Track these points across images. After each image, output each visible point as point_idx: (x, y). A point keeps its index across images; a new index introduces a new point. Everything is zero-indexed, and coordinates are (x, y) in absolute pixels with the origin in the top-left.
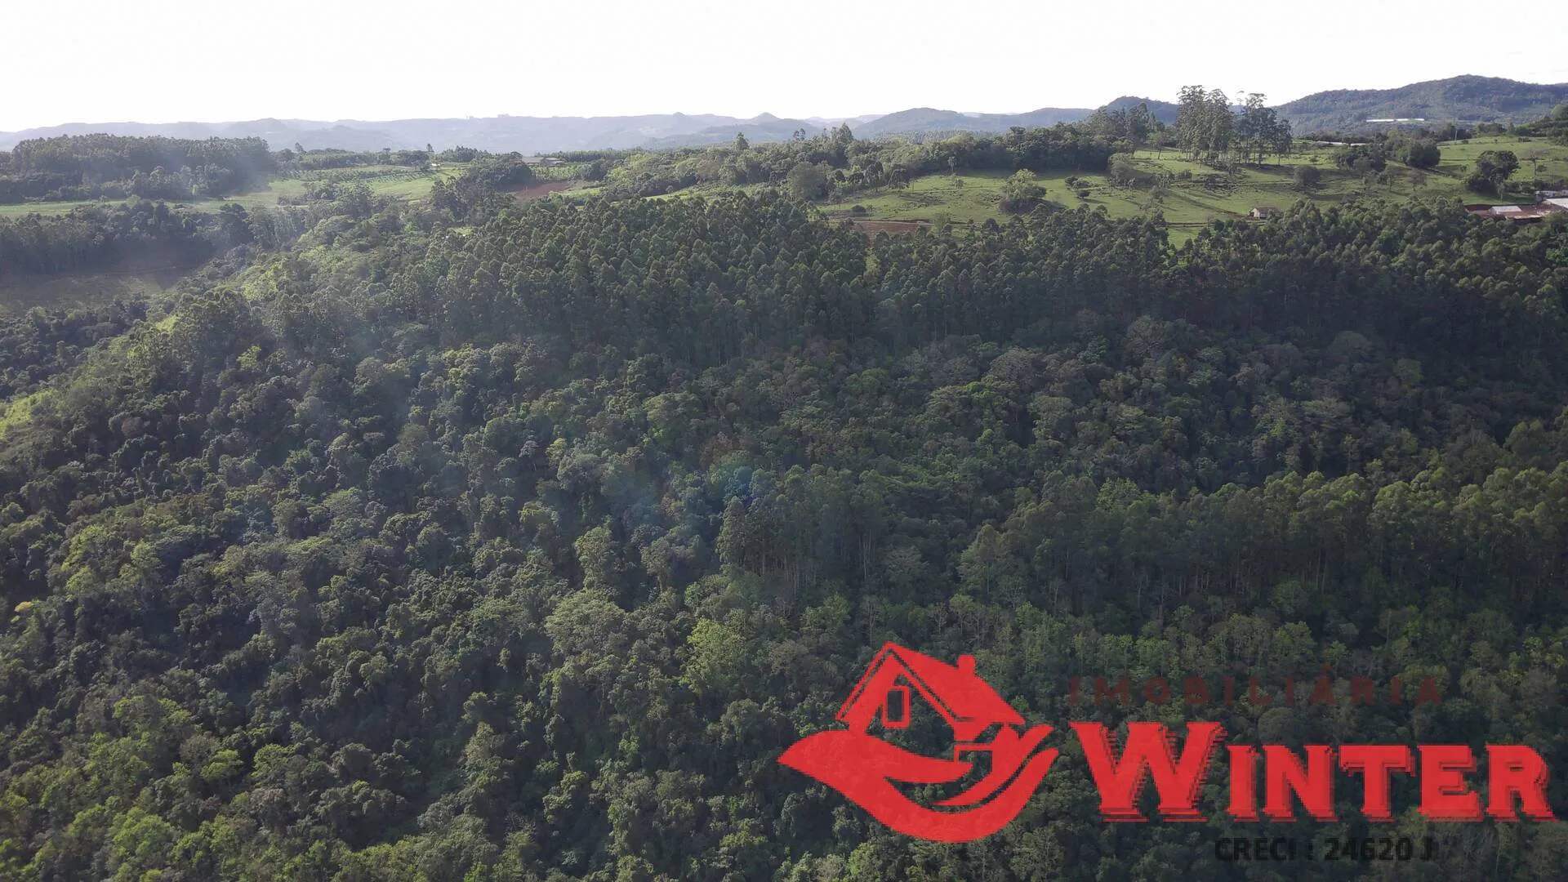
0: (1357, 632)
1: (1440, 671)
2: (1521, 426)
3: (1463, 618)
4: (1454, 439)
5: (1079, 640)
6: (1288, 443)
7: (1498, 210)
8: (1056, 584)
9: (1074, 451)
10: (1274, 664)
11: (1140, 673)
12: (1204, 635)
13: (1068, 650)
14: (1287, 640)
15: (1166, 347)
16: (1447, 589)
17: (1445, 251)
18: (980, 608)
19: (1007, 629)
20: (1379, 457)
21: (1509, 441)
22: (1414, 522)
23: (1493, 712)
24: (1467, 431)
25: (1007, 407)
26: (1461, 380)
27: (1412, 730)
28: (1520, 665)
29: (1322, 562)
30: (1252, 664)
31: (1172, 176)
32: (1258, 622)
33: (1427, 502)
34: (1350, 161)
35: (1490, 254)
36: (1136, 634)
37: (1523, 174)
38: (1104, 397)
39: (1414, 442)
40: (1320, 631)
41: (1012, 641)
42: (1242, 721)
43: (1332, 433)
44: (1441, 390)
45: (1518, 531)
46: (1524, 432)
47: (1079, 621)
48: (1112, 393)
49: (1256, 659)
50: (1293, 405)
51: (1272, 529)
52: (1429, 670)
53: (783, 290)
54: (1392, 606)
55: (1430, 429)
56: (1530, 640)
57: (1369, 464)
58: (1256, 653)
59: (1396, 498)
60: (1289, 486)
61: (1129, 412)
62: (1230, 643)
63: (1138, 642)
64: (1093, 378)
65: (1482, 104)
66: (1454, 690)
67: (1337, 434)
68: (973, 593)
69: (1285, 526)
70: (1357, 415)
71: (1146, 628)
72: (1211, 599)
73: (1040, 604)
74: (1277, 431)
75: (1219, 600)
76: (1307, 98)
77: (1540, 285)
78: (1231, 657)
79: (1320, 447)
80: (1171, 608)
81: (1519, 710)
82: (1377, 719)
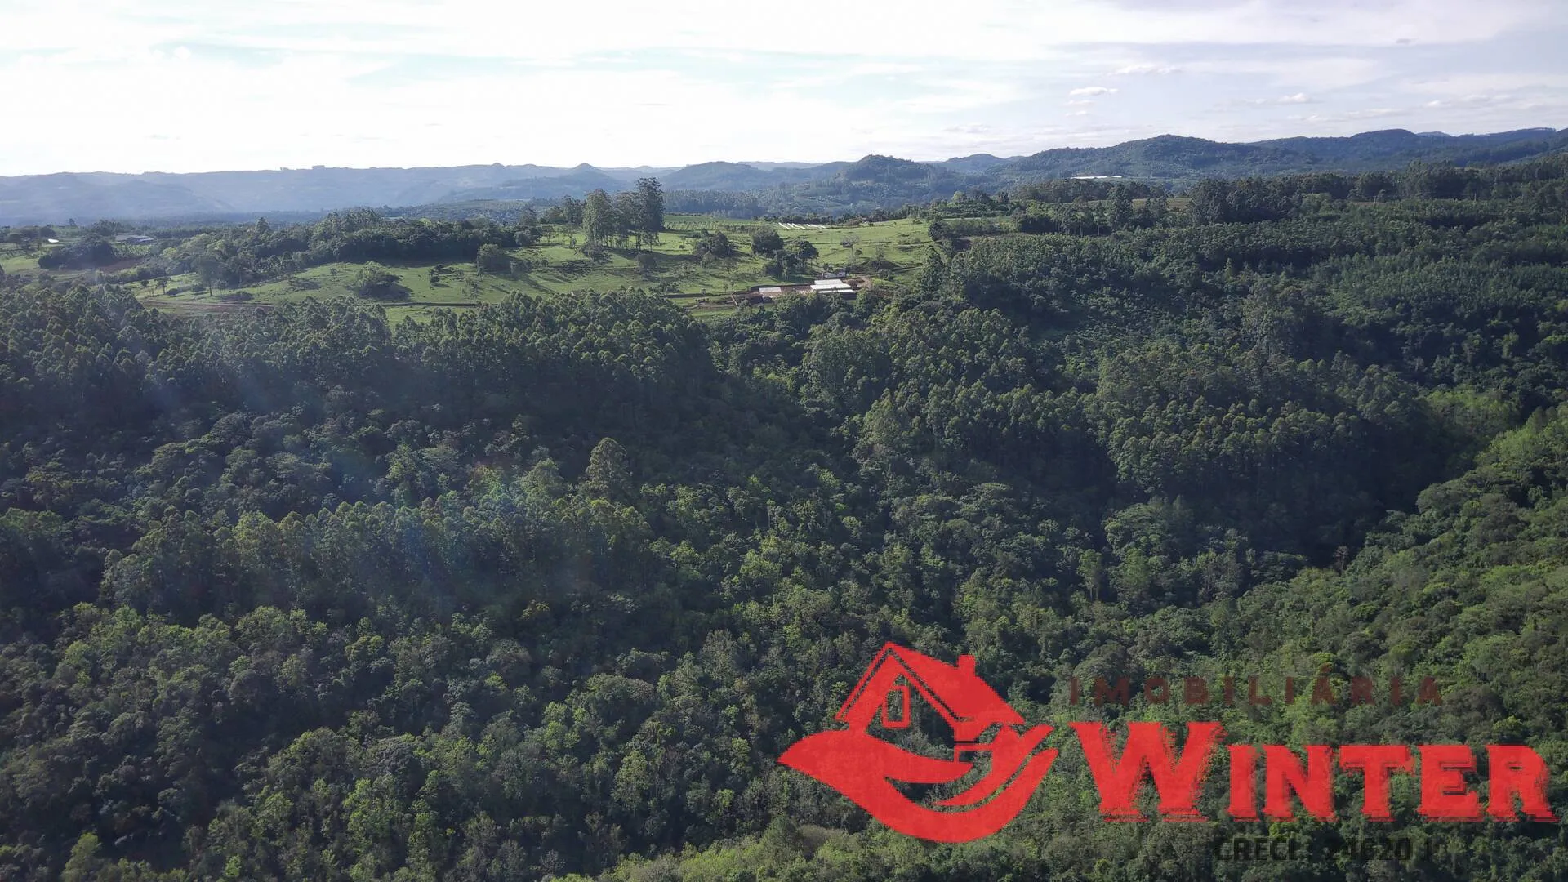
7: (762, 291)
15: (345, 409)
23: (398, 666)
42: (224, 680)
48: (289, 445)
53: (65, 368)
64: (282, 434)
65: (1176, 161)
66: (384, 651)
74: (394, 472)
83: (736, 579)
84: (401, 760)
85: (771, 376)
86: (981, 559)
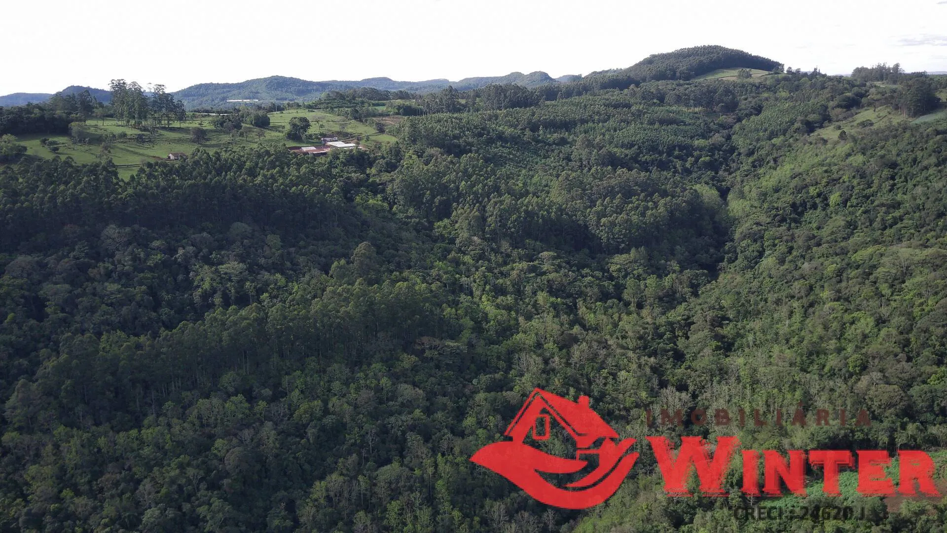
0: (271, 393)
1: (318, 403)
2: (336, 263)
3: (325, 372)
4: (304, 276)
5: (102, 441)
6: (214, 291)
7: (305, 149)
8: (80, 409)
9: (78, 318)
10: (228, 423)
11: (146, 451)
12: (183, 417)
13: (96, 450)
14: (233, 408)
15: (129, 243)
16: (313, 358)
17: (281, 173)
18: (26, 438)
19: (49, 447)
20: (267, 291)
21: (331, 272)
22: (291, 324)
23: (347, 419)
24: (310, 270)
25: (23, 297)
26: (302, 243)
27: (308, 440)
28: (356, 389)
29: (246, 358)
30: (215, 427)
31: (114, 136)
32: (215, 401)
33: (296, 312)
34: (222, 124)
35: (305, 174)
36: (139, 427)
37: (313, 130)
38: (92, 280)
39: (283, 280)
40: (251, 398)
41: (54, 455)
42: (215, 462)
43: (238, 282)
44: (292, 250)
45: (343, 319)
46: (338, 267)
47: (101, 429)
48: (98, 276)
49: (217, 424)
50: (213, 269)
51: (213, 344)
52: (312, 404)
54: (287, 374)
55: (291, 272)
56: (358, 375)
57: (261, 297)
58: (216, 419)
59: (279, 313)
60: (219, 317)
61: (112, 287)
62: (200, 417)
63: (142, 432)
64: (83, 269)
65: (286, 92)
66: (326, 412)
67: (241, 282)
68: (20, 429)
69: (221, 340)
70: (250, 270)
71: (146, 422)
72: (185, 394)
73: (71, 425)
74: (206, 286)
75: (189, 393)
76: (190, 88)
77: (332, 188)
78: (202, 426)
79: (233, 291)
80: (160, 405)
81: (359, 413)
82: (289, 439)
83: (492, 322)
84: (412, 480)
85: (371, 201)
86: (577, 294)
